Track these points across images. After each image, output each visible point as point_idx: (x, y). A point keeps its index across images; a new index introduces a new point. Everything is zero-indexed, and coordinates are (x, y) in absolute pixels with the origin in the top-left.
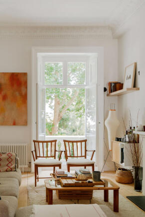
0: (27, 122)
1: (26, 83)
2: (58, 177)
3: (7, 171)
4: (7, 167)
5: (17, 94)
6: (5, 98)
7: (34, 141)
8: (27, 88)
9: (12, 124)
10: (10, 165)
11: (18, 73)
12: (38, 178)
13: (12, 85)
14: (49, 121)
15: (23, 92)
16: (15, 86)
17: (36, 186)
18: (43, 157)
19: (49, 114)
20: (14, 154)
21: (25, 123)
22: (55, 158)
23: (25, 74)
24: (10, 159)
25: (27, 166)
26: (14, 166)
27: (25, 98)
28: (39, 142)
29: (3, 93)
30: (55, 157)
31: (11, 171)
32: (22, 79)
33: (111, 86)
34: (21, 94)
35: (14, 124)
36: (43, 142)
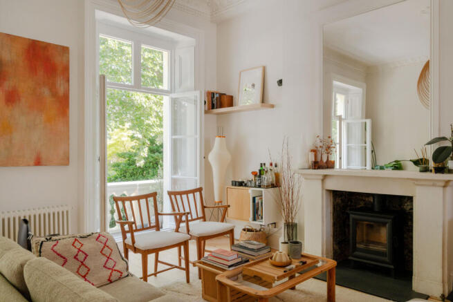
0: (68, 159)
1: (66, 69)
3: (110, 281)
5: (46, 92)
6: (12, 98)
9: (32, 163)
10: (110, 263)
13: (33, 69)
15: (61, 91)
16: (41, 73)
21: (65, 161)
23: (65, 50)
24: (106, 248)
29: (8, 85)
30: (158, 225)
31: (120, 278)
32: (58, 60)
33: (214, 97)
34: (54, 94)
35: (38, 163)
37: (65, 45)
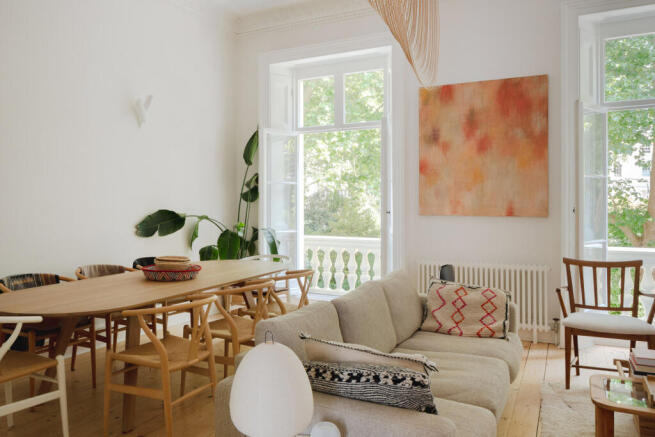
0: (547, 210)
1: (544, 102)
2: (636, 373)
3: (479, 335)
4: (480, 326)
5: (519, 133)
6: (484, 145)
7: (568, 262)
8: (546, 115)
9: (504, 212)
10: (488, 320)
11: (522, 79)
12: (578, 367)
13: (504, 111)
14: (634, 204)
15: (537, 128)
16: (513, 113)
17: (568, 387)
18: (596, 307)
19: (635, 183)
20: (501, 293)
21: (544, 212)
22: (635, 315)
23: (543, 79)
24: (489, 304)
25: (547, 328)
26: (499, 323)
27: (540, 143)
28: (581, 264)
30: (635, 310)
31: (491, 337)
32: (534, 93)
34: (529, 135)
35: (510, 213)
36: (595, 265)
37: (542, 74)
